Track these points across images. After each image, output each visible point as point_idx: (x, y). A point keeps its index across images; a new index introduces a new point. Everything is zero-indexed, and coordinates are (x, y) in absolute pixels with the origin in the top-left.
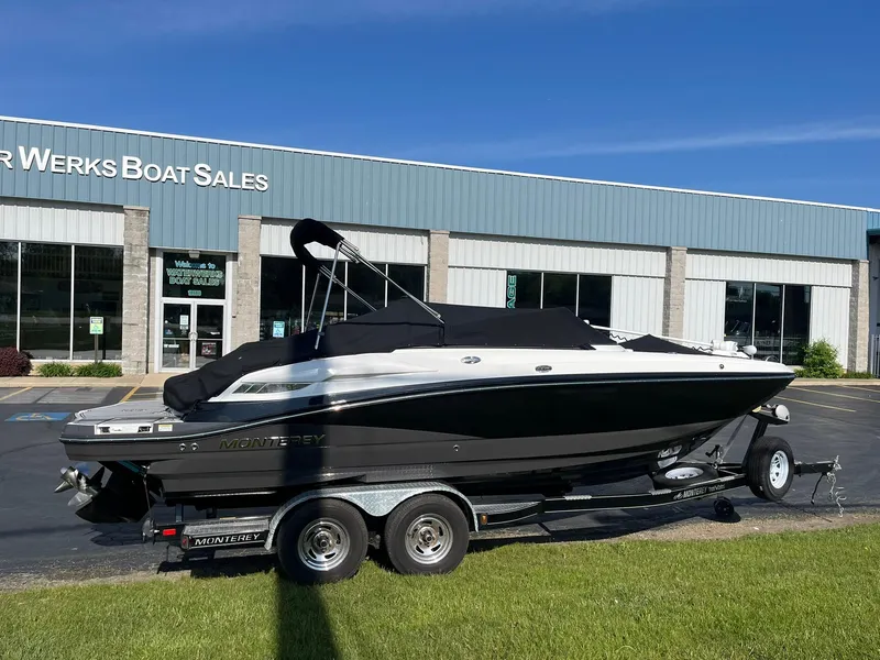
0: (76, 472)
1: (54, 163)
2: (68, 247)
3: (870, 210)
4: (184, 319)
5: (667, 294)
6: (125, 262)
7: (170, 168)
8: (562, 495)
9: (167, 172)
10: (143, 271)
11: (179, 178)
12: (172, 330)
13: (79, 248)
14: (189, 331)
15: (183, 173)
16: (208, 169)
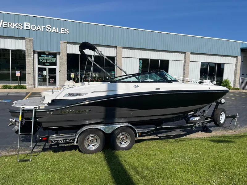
0: (15, 120)
1: (4, 24)
2: (9, 50)
3: (242, 42)
4: (44, 72)
5: (184, 65)
6: (26, 55)
7: (39, 26)
8: (161, 126)
9: (38, 27)
10: (32, 58)
11: (42, 29)
12: (41, 75)
13: (12, 50)
14: (46, 75)
15: (43, 28)
16: (50, 26)
